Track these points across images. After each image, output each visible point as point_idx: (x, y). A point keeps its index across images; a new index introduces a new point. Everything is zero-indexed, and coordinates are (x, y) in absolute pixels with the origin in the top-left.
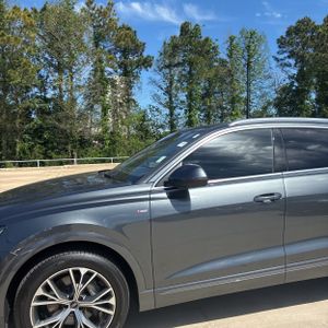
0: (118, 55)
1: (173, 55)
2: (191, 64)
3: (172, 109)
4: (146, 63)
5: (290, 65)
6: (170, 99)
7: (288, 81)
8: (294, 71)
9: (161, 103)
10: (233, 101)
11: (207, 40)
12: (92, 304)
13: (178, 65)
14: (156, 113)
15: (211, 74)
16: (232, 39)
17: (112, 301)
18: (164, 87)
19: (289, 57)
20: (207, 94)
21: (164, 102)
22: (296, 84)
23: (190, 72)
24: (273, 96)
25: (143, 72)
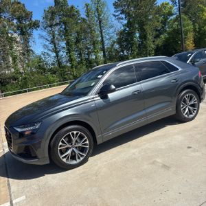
0: (15, 21)
1: (52, 19)
2: (65, 23)
3: (57, 53)
4: (35, 25)
5: (122, 19)
6: (55, 46)
7: (123, 28)
8: (125, 22)
9: (49, 50)
10: (94, 44)
11: (72, 7)
12: (80, 145)
13: (57, 24)
14: (47, 56)
15: (78, 29)
16: (87, 5)
17: (87, 142)
18: (50, 39)
19: (121, 14)
20: (78, 41)
21: (51, 49)
22: (127, 29)
23: (65, 29)
24: (116, 37)
25: (34, 31)
